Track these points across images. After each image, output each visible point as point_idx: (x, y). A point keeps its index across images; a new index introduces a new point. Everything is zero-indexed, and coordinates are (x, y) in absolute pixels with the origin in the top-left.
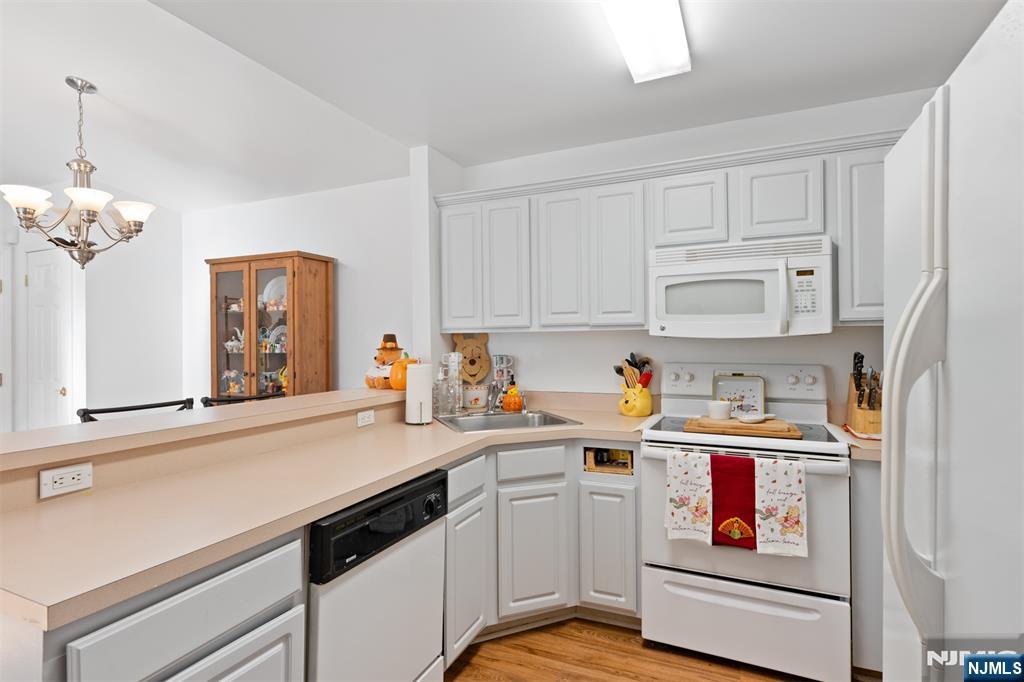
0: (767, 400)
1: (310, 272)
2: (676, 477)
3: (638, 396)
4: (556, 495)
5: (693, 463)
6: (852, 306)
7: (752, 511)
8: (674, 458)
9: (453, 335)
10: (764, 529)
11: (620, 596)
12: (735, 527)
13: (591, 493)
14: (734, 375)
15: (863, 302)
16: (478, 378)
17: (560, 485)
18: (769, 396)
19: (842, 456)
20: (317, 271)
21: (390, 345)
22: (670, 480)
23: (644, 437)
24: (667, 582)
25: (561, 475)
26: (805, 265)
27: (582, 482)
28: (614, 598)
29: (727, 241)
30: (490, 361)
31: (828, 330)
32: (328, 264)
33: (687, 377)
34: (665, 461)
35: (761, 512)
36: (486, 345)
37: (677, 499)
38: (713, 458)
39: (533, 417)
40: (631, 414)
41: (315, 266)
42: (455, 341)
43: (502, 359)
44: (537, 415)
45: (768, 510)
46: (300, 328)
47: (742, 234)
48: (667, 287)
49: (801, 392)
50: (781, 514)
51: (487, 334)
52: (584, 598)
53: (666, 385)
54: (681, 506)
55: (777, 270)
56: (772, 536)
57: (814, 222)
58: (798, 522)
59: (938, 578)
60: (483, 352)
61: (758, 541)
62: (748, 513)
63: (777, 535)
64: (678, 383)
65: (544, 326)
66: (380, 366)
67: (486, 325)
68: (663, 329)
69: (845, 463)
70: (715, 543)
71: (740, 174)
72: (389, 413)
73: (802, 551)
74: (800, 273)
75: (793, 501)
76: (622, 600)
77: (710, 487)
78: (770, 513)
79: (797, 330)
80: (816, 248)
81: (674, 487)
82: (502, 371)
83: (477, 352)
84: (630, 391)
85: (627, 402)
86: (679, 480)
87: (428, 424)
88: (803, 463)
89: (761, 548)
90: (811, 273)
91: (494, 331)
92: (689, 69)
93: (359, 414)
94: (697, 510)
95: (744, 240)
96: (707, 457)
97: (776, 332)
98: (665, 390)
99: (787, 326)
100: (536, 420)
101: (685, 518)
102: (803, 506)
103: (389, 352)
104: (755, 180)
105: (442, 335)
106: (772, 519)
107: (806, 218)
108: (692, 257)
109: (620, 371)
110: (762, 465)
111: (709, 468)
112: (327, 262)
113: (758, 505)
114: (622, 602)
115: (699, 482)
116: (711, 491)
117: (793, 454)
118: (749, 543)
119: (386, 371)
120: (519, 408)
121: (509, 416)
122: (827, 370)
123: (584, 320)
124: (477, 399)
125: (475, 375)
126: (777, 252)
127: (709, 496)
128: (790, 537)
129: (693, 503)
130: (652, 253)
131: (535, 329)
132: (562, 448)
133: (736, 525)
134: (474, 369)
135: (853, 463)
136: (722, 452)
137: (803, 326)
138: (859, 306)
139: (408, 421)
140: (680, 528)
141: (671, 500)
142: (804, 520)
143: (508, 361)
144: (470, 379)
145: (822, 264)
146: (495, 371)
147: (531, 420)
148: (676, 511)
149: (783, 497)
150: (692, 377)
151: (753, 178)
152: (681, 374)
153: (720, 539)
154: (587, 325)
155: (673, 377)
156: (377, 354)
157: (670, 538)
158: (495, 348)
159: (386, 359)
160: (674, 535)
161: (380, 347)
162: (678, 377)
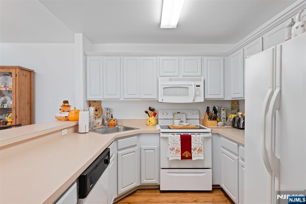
0: (187, 119)
1: (23, 75)
2: (171, 142)
3: (152, 119)
4: (134, 152)
5: (176, 138)
6: (207, 95)
7: (191, 149)
8: (171, 137)
9: (89, 101)
10: (194, 153)
11: (153, 179)
12: (187, 154)
13: (145, 150)
14: (178, 113)
15: (210, 94)
16: (98, 116)
17: (135, 148)
18: (187, 118)
19: (209, 132)
20: (26, 75)
21: (66, 104)
22: (169, 143)
23: (161, 132)
24: (168, 173)
25: (136, 145)
26: (198, 84)
27: (142, 147)
28: (152, 180)
29: (178, 76)
30: (102, 110)
31: (203, 101)
32: (31, 72)
33: (166, 114)
34: (168, 138)
35: (193, 149)
36: (101, 104)
37: (171, 148)
38: (181, 136)
39: (121, 128)
40: (151, 125)
41: (25, 73)
42: (90, 103)
43: (108, 109)
44: (122, 127)
45: (195, 148)
46: (19, 98)
47: (182, 75)
48: (164, 88)
49: (194, 117)
50: (198, 149)
51: (101, 101)
52: (142, 182)
53: (160, 116)
54: (172, 150)
55: (192, 85)
56: (195, 155)
57: (199, 73)
58: (201, 151)
59: (278, 159)
60: (100, 107)
61: (192, 157)
62: (190, 150)
63: (197, 155)
64: (163, 115)
65: (125, 99)
66: (62, 112)
67: (104, 98)
68: (163, 100)
69: (210, 134)
70: (181, 159)
71: (183, 58)
72: (71, 130)
73: (202, 158)
74: (197, 86)
75: (200, 145)
76: (154, 180)
77: (180, 144)
78: (195, 149)
79: (196, 101)
80: (200, 80)
81: (170, 145)
82: (108, 113)
83: (98, 107)
84: (150, 118)
85: (150, 121)
86: (172, 143)
87: (88, 133)
88: (202, 135)
89: (193, 159)
90: (199, 86)
91: (104, 100)
92: (176, 27)
93: (62, 131)
94: (177, 151)
95: (183, 76)
96: (180, 135)
97: (191, 101)
98: (159, 118)
99: (194, 100)
100: (122, 129)
101: (173, 154)
102: (202, 146)
103: (66, 107)
104: (186, 61)
105: (86, 101)
106: (195, 151)
107: (197, 72)
108: (170, 80)
109: (147, 112)
110: (193, 137)
111: (180, 139)
112: (30, 72)
113: (192, 147)
114: (154, 181)
115: (177, 143)
116: (180, 145)
117: (199, 133)
118: (190, 158)
119: (66, 114)
120: (115, 125)
121: (111, 128)
122: (199, 111)
123: (139, 97)
124: (99, 123)
125: (97, 115)
126: (192, 80)
127: (180, 147)
128: (200, 155)
129: (176, 149)
130: (160, 78)
131: (122, 99)
132: (136, 137)
133: (187, 153)
134: (97, 113)
135: (212, 134)
136: (182, 134)
137: (197, 100)
138: (209, 95)
139: (79, 132)
140: (172, 157)
141: (170, 149)
142: (203, 150)
143: (110, 110)
144: (96, 116)
145: (201, 84)
146: (105, 113)
147: (120, 129)
148: (171, 152)
149: (198, 144)
150: (167, 114)
151: (185, 60)
152: (164, 113)
153: (183, 158)
154: (140, 99)
155: (162, 114)
156: (60, 108)
157: (170, 160)
158: (104, 106)
159: (65, 110)
160: (170, 159)
161: (62, 105)
162: (163, 114)
